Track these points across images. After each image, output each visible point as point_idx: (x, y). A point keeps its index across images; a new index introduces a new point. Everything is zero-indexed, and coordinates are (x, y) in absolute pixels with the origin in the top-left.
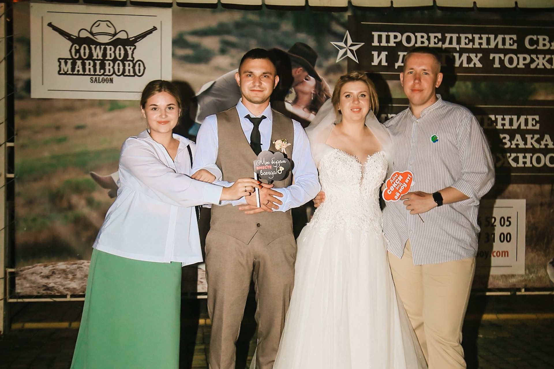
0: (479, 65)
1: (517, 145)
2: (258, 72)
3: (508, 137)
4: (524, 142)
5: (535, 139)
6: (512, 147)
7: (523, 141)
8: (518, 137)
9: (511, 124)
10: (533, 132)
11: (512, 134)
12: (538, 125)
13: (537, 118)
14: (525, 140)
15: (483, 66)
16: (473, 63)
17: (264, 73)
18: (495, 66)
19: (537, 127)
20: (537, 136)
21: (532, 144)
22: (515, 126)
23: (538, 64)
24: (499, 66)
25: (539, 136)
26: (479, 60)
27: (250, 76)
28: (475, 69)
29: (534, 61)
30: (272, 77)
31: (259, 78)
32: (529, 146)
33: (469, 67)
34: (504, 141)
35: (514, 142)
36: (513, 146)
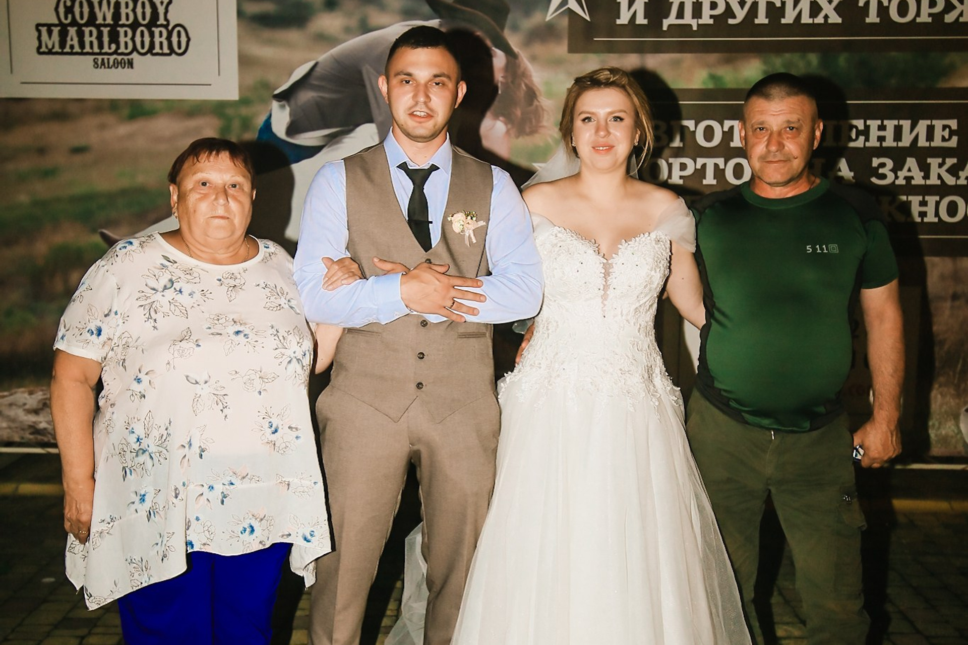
0: (835, 19)
1: (908, 179)
2: (423, 74)
3: (890, 163)
4: (922, 174)
5: (946, 167)
6: (897, 182)
7: (921, 171)
8: (911, 162)
9: (898, 135)
10: (943, 153)
11: (899, 156)
12: (955, 139)
13: (953, 124)
14: (925, 169)
15: (843, 21)
16: (822, 14)
17: (436, 76)
18: (868, 20)
19: (953, 142)
20: (950, 162)
21: (940, 177)
22: (906, 142)
23: (961, 14)
24: (878, 20)
25: (955, 160)
26: (835, 9)
27: (408, 82)
28: (827, 28)
29: (954, 7)
30: (451, 85)
31: (426, 85)
32: (934, 181)
33: (813, 24)
34: (881, 171)
35: (902, 174)
36: (901, 181)
